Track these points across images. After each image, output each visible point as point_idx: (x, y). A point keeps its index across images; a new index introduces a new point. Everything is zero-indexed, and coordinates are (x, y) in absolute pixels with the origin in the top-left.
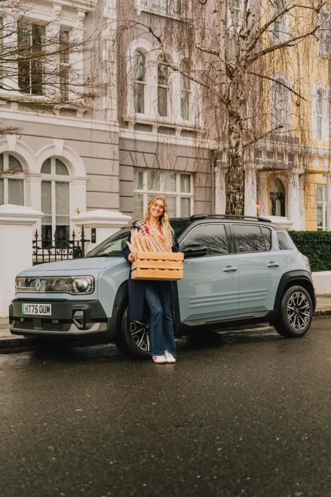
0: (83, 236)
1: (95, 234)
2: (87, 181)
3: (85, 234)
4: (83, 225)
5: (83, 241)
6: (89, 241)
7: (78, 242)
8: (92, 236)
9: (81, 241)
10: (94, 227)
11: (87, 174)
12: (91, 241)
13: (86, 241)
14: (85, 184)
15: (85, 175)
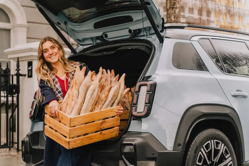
0: (18, 70)
1: (32, 68)
2: (28, 28)
3: (20, 68)
4: (18, 58)
5: (18, 75)
6: (25, 75)
7: (13, 76)
8: (29, 70)
9: (16, 75)
10: (30, 59)
11: (28, 22)
12: (27, 76)
13: (21, 75)
14: (26, 31)
15: (25, 23)
